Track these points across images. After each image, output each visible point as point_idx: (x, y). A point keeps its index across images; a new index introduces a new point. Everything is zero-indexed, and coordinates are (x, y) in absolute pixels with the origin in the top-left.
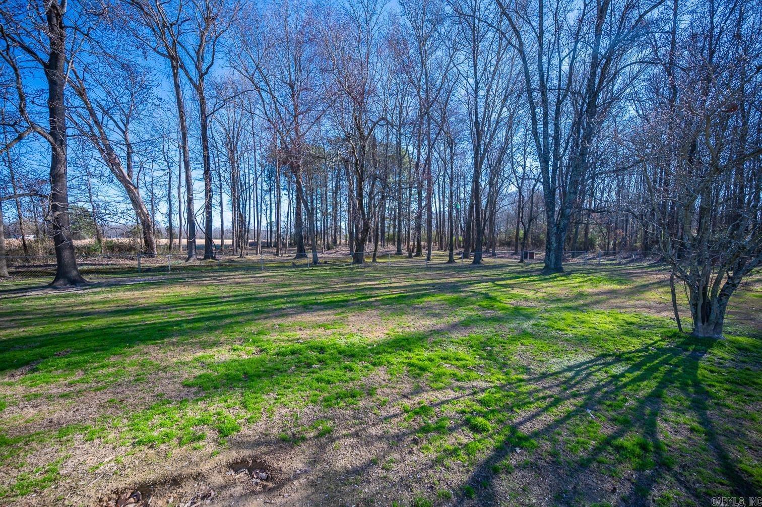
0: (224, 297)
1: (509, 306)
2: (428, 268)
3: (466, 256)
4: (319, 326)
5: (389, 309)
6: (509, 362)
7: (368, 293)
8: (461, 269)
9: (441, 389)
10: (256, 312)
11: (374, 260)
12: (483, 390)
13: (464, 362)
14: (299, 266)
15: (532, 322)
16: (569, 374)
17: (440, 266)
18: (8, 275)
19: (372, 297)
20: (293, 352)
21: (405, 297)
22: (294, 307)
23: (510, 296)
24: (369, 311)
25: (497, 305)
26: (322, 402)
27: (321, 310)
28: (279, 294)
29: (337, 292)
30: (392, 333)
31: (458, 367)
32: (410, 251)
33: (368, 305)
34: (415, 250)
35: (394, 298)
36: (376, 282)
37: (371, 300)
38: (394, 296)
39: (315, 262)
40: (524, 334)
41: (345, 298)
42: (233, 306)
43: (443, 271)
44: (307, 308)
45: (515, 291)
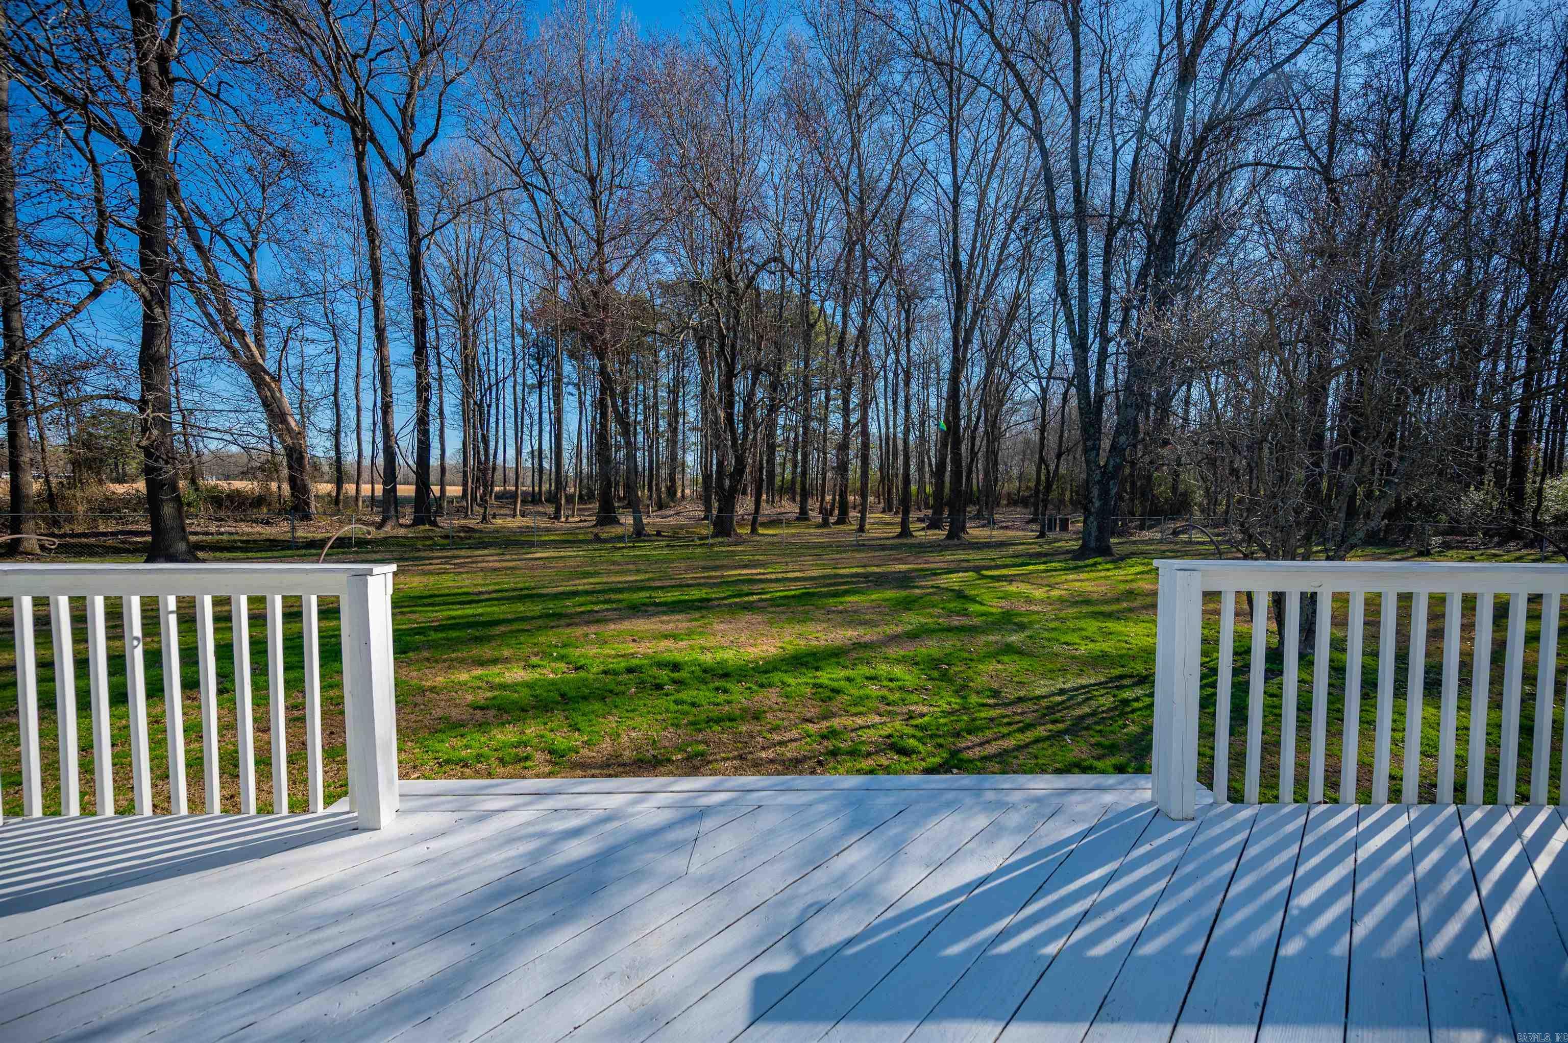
0: (480, 593)
1: (993, 610)
2: (860, 547)
3: (934, 524)
4: (666, 637)
5: (784, 613)
6: (971, 684)
7: (745, 588)
8: (923, 548)
9: (861, 713)
10: (548, 616)
11: (754, 531)
12: (922, 715)
13: (899, 683)
14: (606, 541)
15: (1028, 633)
16: (1059, 699)
17: (882, 542)
18: (38, 551)
19: (753, 594)
20: (630, 670)
21: (812, 595)
22: (615, 610)
23: (1000, 594)
24: (747, 617)
25: (973, 608)
26: (686, 725)
27: (664, 613)
28: (580, 588)
29: (689, 586)
30: (789, 647)
31: (890, 690)
32: (826, 513)
33: (748, 607)
34: (836, 512)
35: (794, 597)
36: (759, 571)
37: (751, 598)
38: (793, 593)
39: (639, 533)
40: (1009, 649)
41: (704, 596)
42: (503, 607)
43: (887, 552)
44: (636, 610)
45: (1013, 588)
